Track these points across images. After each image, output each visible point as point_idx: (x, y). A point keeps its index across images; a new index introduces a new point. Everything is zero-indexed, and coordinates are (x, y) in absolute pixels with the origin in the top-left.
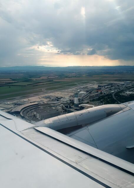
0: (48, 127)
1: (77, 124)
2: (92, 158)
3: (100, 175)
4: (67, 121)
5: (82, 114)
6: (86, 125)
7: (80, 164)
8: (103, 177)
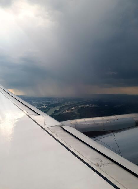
0: (74, 128)
1: (103, 129)
2: (114, 164)
3: (120, 182)
4: (93, 124)
5: (109, 120)
6: (112, 132)
7: (101, 167)
8: (123, 185)
